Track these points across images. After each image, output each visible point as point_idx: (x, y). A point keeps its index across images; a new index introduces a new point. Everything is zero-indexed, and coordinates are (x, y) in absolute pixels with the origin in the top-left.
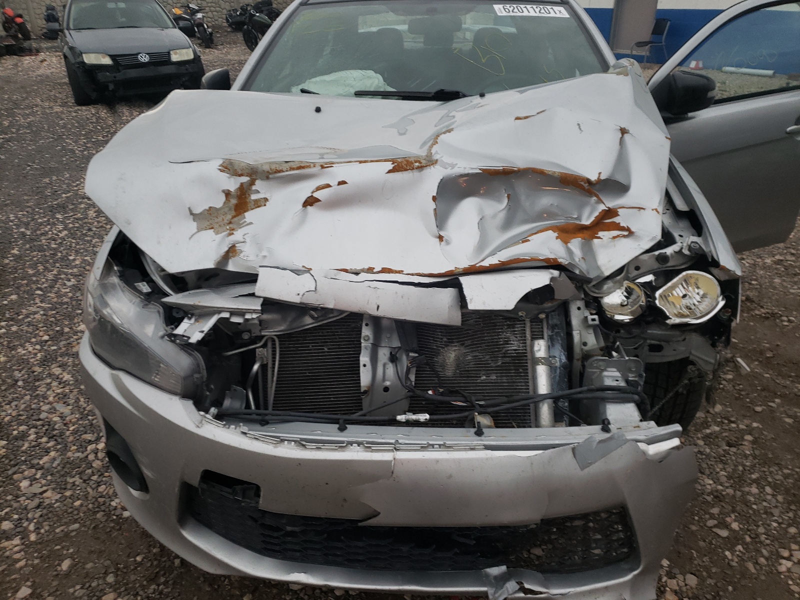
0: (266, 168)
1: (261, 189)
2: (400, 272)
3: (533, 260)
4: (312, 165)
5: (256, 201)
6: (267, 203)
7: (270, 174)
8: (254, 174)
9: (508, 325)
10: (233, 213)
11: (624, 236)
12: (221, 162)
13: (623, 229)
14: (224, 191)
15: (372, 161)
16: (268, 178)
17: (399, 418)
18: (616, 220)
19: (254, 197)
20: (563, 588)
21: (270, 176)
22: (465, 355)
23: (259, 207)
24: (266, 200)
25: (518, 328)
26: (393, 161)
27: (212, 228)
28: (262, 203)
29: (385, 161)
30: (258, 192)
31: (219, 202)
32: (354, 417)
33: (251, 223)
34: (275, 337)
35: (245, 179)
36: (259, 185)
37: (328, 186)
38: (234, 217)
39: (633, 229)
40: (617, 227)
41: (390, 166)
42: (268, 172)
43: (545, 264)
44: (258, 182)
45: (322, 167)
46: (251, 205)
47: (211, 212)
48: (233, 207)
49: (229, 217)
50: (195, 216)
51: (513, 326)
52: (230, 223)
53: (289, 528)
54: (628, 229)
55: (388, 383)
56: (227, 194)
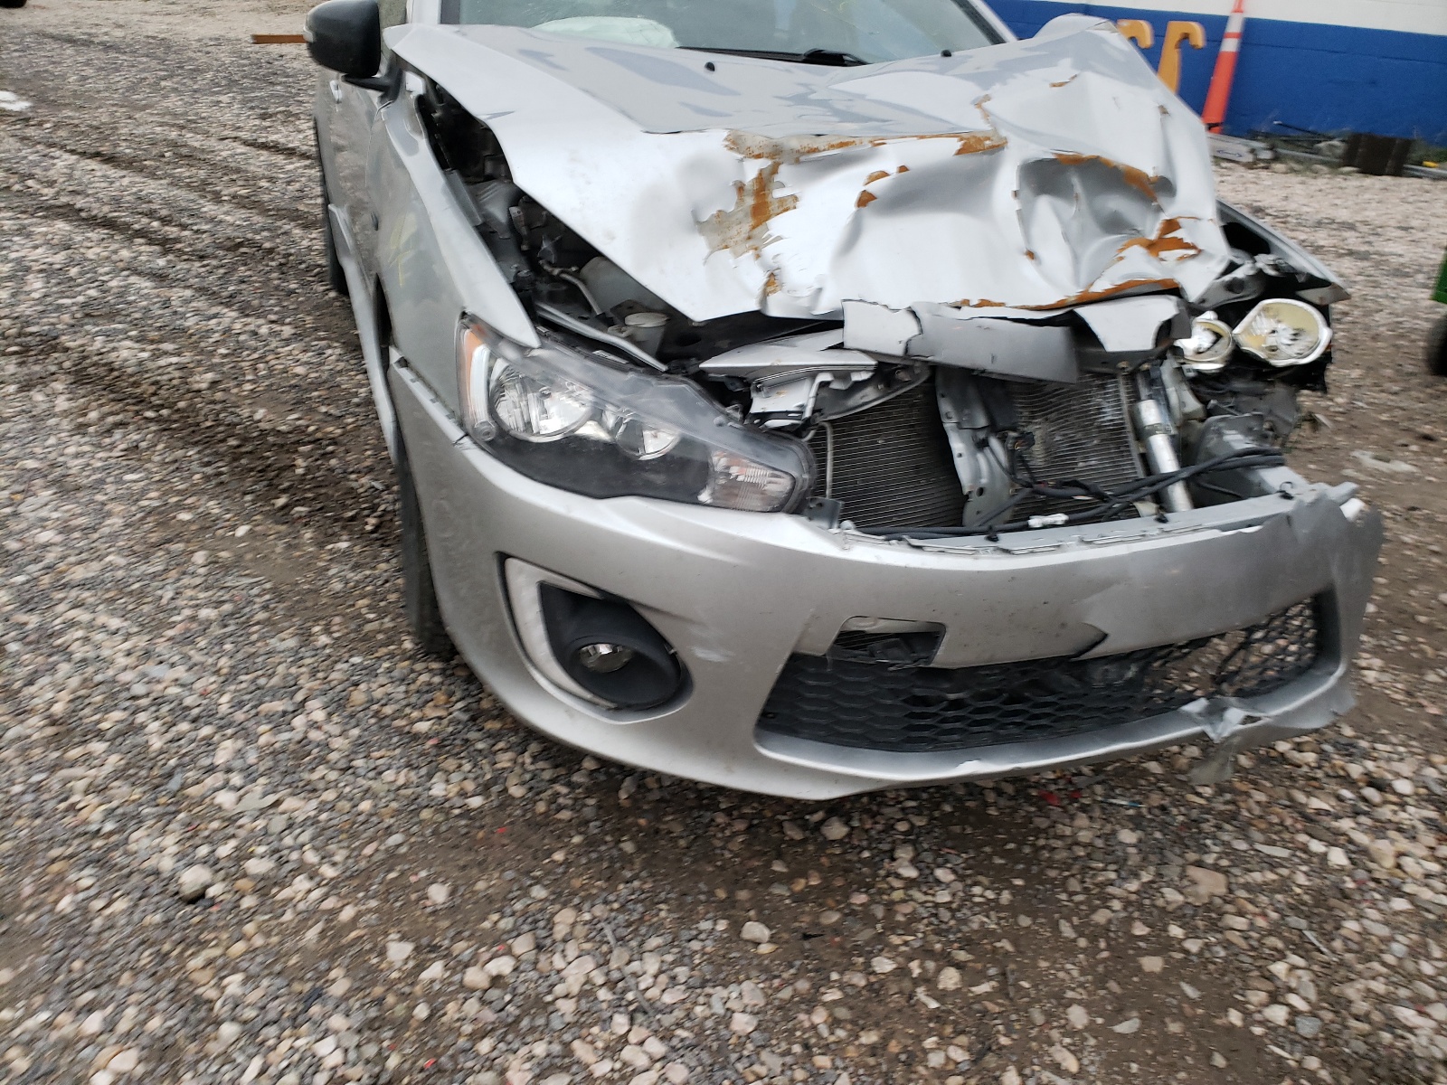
0: (796, 144)
1: (787, 181)
2: (1002, 305)
4: (857, 140)
5: (782, 200)
6: (798, 204)
7: (803, 154)
8: (776, 154)
9: (1098, 386)
10: (751, 222)
11: (1193, 256)
12: (725, 134)
13: (1188, 246)
14: (734, 184)
16: (797, 161)
17: (1031, 522)
18: (1178, 234)
19: (778, 194)
21: (802, 158)
22: (1052, 434)
23: (786, 210)
24: (795, 198)
25: (1111, 388)
26: (958, 137)
27: (726, 247)
28: (788, 204)
29: (950, 136)
30: (782, 185)
31: (729, 203)
33: (778, 238)
34: (827, 425)
35: (764, 164)
36: (785, 172)
37: (884, 174)
38: (754, 228)
39: (1200, 247)
40: (1180, 244)
41: (956, 143)
42: (798, 151)
44: (783, 169)
45: (873, 144)
46: (774, 207)
47: (721, 219)
48: (749, 210)
49: (746, 227)
50: (699, 225)
51: (1103, 387)
52: (749, 238)
53: (952, 696)
54: (1193, 247)
55: (984, 481)
56: (740, 188)
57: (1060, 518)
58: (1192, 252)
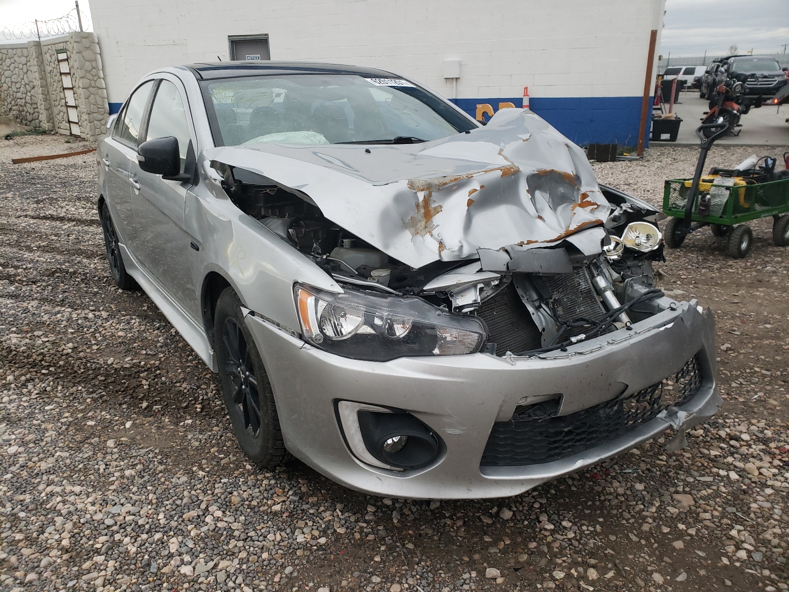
0: (436, 183)
2: (536, 242)
3: (591, 222)
4: (461, 176)
5: (435, 208)
6: (442, 209)
8: (430, 188)
10: (425, 220)
12: (407, 182)
13: (593, 204)
14: (415, 204)
15: (490, 171)
16: (439, 190)
17: (573, 340)
18: (588, 199)
19: (433, 206)
21: (440, 188)
23: (438, 212)
24: (441, 207)
25: (581, 273)
26: (500, 169)
27: (418, 233)
28: (438, 210)
29: (496, 169)
31: (414, 213)
33: (438, 226)
35: (425, 193)
38: (426, 223)
39: (598, 204)
40: (590, 203)
42: (439, 185)
43: (596, 224)
45: (468, 177)
46: (432, 212)
47: (413, 221)
48: (423, 215)
49: (423, 223)
50: (405, 225)
51: (578, 273)
53: (566, 429)
54: (596, 204)
55: (544, 325)
56: (418, 206)
57: (583, 336)
58: (596, 206)
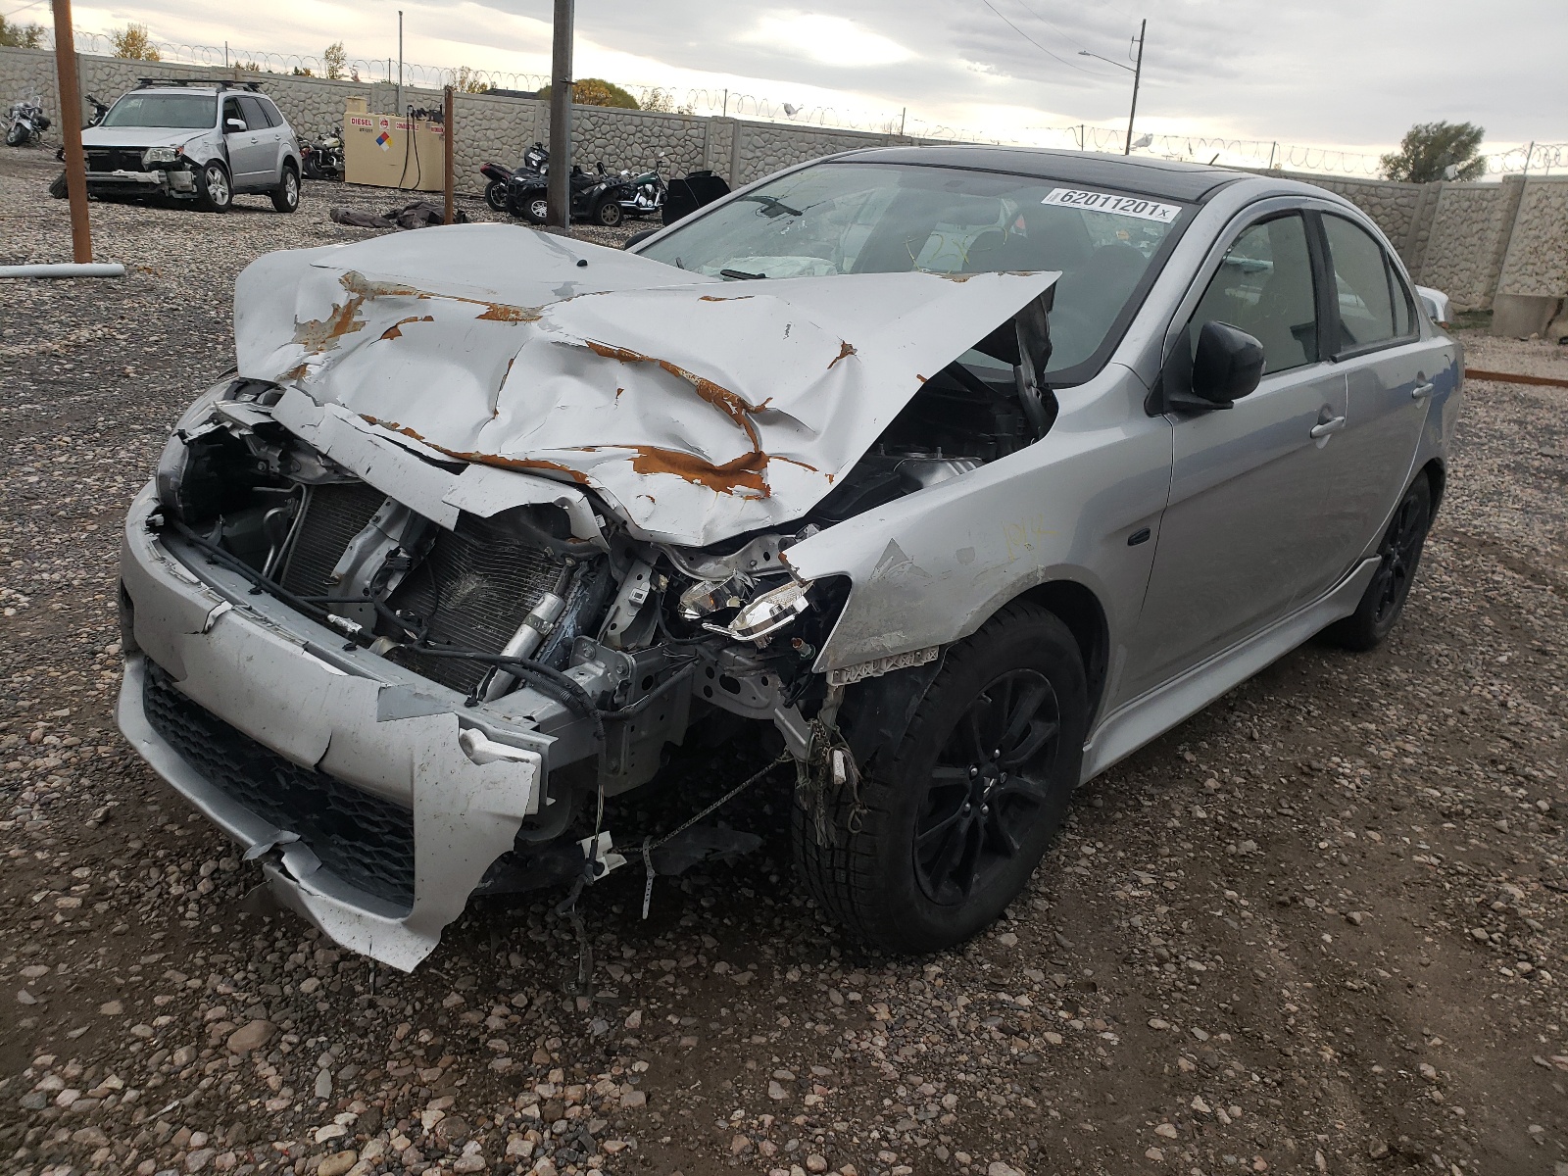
0: (375, 287)
2: (419, 438)
3: (561, 469)
4: (414, 293)
5: (356, 323)
7: (377, 295)
8: (364, 291)
10: (332, 332)
12: (345, 273)
14: (333, 305)
15: (473, 301)
16: (373, 299)
17: (332, 617)
19: (356, 319)
20: (317, 888)
21: (375, 297)
23: (355, 330)
24: (364, 324)
26: (491, 306)
27: (306, 343)
28: (359, 326)
29: (483, 303)
30: (361, 314)
32: (300, 599)
33: (343, 347)
34: (304, 487)
35: (355, 296)
36: (365, 305)
37: (414, 319)
38: (332, 336)
41: (484, 309)
42: (376, 292)
43: (573, 480)
44: (364, 302)
45: (421, 297)
46: (351, 326)
47: (316, 325)
48: (335, 325)
49: (329, 334)
52: (324, 342)
55: (368, 583)
56: (336, 308)
